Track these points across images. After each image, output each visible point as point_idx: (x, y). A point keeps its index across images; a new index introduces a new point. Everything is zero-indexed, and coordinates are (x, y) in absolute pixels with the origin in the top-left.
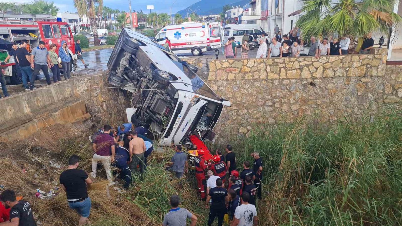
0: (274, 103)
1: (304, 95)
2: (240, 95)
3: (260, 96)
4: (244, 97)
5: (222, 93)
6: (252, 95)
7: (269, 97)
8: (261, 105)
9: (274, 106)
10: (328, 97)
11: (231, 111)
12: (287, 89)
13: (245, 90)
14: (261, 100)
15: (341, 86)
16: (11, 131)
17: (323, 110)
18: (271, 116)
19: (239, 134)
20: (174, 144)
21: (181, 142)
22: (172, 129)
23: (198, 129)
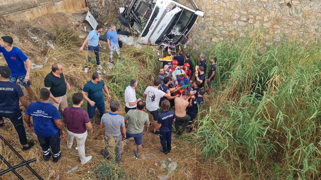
0: (248, 19)
1: (279, 14)
2: (218, 7)
3: (237, 11)
4: (222, 10)
5: (203, 4)
6: (230, 9)
7: (245, 13)
8: (235, 20)
9: (248, 22)
10: (301, 20)
11: (208, 22)
12: (264, 7)
13: (224, 4)
14: (237, 15)
15: (317, 10)
16: (18, 12)
17: (293, 32)
18: (243, 31)
19: (211, 43)
20: (150, 43)
21: (156, 42)
22: (149, 30)
23: (172, 34)
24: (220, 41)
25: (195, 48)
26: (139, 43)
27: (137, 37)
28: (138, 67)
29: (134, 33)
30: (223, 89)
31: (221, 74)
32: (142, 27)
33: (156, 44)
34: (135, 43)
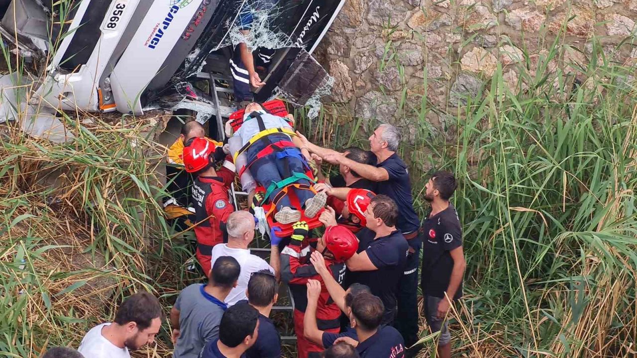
19: (461, 80)
20: (113, 103)
21: (146, 99)
22: (97, 34)
23: (236, 43)
24: (507, 67)
25: (373, 111)
26: (47, 109)
27: (36, 74)
28: (50, 247)
29: (16, 51)
30: (550, 331)
31: (528, 251)
32: (57, 18)
33: (144, 106)
34: (27, 110)
